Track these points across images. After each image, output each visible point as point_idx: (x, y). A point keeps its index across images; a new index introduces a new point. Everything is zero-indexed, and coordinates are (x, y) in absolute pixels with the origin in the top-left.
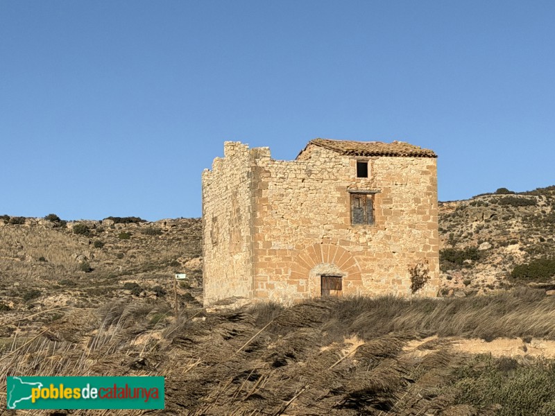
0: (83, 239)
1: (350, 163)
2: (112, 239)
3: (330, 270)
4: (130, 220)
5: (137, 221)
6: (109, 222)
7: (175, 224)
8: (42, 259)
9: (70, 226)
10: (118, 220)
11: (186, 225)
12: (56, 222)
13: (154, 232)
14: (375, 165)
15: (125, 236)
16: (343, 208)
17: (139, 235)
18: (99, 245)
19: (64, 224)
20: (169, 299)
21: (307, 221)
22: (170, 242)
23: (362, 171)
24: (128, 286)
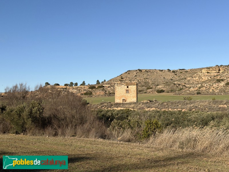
0: (173, 74)
1: (126, 86)
2: (178, 73)
3: (124, 98)
4: (183, 70)
5: (184, 69)
6: (179, 70)
7: (191, 70)
8: (164, 78)
9: (171, 71)
10: (180, 70)
11: (193, 70)
12: (169, 70)
13: (187, 72)
14: (129, 86)
15: (181, 73)
16: (125, 92)
17: (184, 72)
18: (176, 74)
19: (170, 71)
20: (180, 86)
21: (121, 93)
22: (189, 73)
23: (128, 87)
24: (173, 84)
